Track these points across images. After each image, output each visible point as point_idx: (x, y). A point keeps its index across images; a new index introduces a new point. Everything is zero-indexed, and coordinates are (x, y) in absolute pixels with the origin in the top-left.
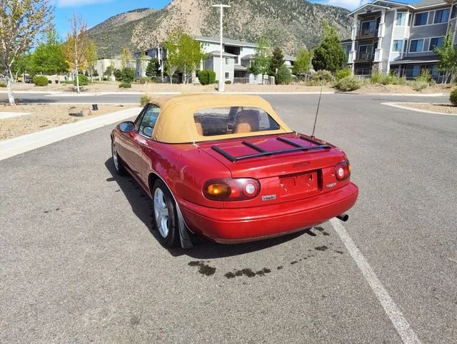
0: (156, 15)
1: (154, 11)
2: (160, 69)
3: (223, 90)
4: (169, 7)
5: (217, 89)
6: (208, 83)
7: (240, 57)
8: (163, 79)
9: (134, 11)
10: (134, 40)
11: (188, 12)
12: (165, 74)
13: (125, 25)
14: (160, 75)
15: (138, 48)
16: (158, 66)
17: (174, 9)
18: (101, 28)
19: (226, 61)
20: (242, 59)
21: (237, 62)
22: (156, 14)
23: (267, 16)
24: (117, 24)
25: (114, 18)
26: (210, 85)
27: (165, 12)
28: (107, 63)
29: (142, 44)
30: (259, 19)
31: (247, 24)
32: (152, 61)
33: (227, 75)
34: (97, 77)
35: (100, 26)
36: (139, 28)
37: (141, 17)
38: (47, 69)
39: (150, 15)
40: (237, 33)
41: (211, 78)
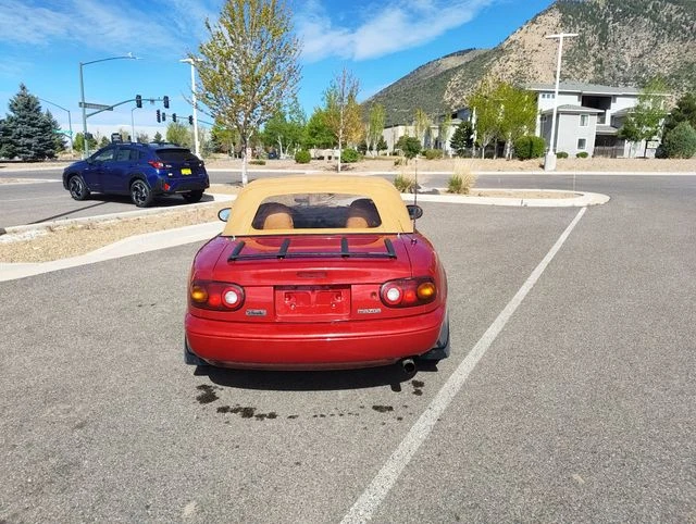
0: (484, 57)
1: (483, 52)
2: (472, 136)
3: (553, 168)
4: (506, 43)
5: (542, 167)
6: (529, 158)
7: (609, 113)
8: (474, 152)
9: (452, 55)
10: (447, 97)
11: (536, 47)
12: (477, 146)
13: (437, 77)
14: (471, 146)
15: (452, 107)
16: (470, 132)
17: (514, 47)
18: (404, 83)
19: (583, 120)
20: (612, 117)
21: (603, 121)
22: (485, 55)
23: (684, 40)
24: (426, 76)
25: (423, 67)
26: (532, 161)
27: (499, 51)
28: (401, 131)
29: (458, 102)
30: (666, 47)
31: (641, 56)
32: (462, 126)
33: (581, 143)
34: (385, 151)
35: (402, 80)
36: (456, 79)
37: (463, 62)
38: (322, 141)
39: (475, 59)
40: (620, 74)
41: (535, 149)
